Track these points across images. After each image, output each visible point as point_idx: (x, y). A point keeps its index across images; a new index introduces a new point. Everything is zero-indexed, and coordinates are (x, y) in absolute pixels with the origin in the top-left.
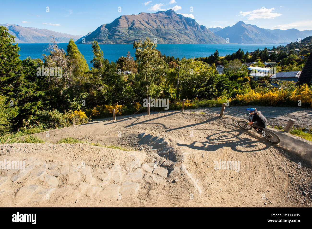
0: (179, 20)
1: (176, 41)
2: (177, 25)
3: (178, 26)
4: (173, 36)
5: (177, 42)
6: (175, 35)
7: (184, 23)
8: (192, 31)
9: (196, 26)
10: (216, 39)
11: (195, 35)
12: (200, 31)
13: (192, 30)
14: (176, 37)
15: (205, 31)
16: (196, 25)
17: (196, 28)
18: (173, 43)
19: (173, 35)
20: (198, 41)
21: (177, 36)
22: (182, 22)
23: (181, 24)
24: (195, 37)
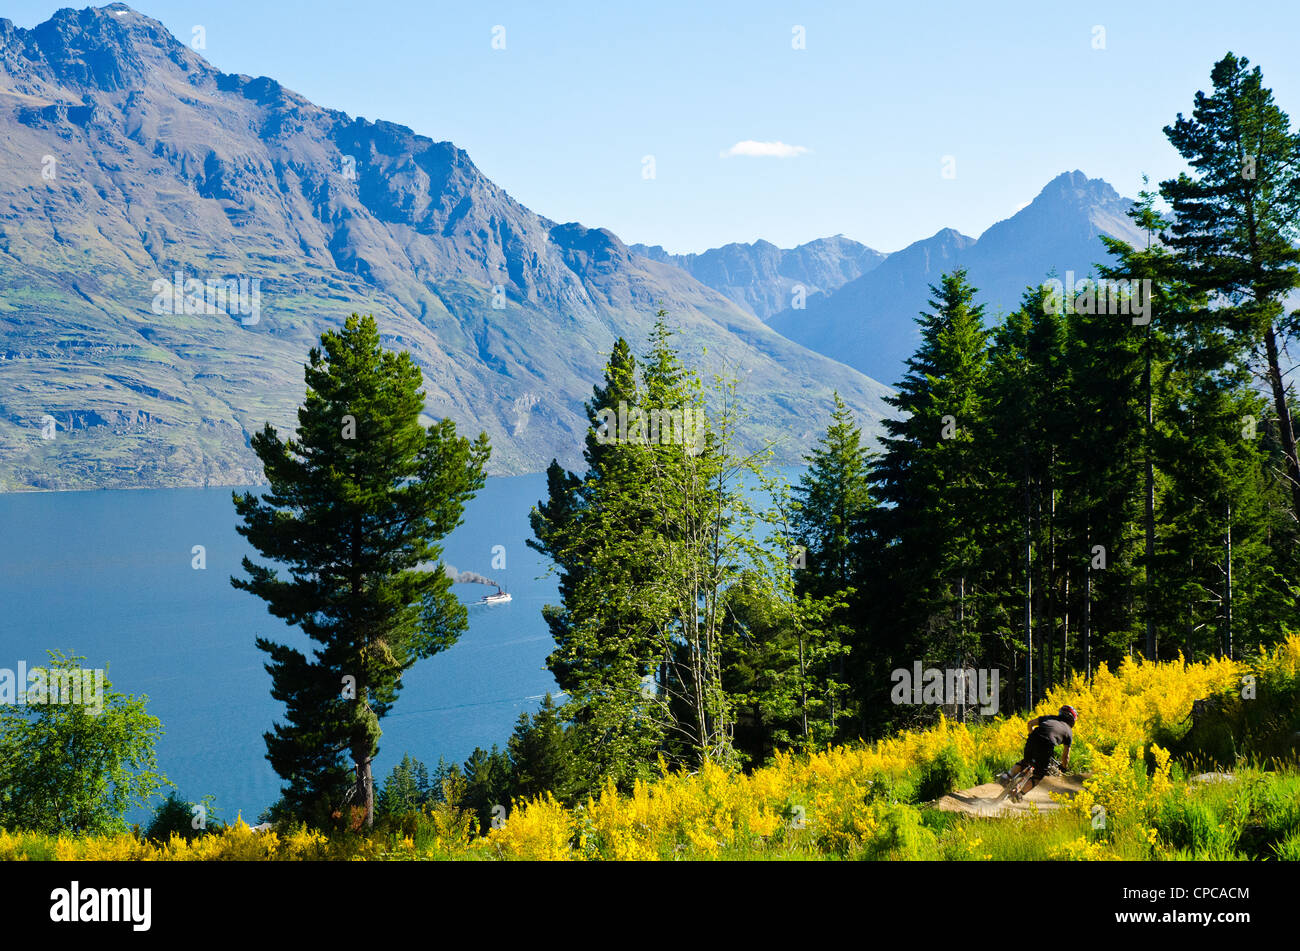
0: (237, 147)
1: (178, 439)
2: (208, 210)
3: (227, 227)
4: (128, 371)
5: (179, 458)
6: (156, 353)
7: (318, 195)
8: (435, 303)
9: (483, 234)
10: (782, 403)
11: (485, 356)
12: (556, 303)
13: (434, 289)
14: (170, 384)
15: (620, 292)
16: (480, 216)
17: (496, 255)
18: (119, 470)
19: (133, 360)
20: (520, 426)
21: (189, 368)
22: (292, 179)
23: (266, 204)
24: (467, 377)
